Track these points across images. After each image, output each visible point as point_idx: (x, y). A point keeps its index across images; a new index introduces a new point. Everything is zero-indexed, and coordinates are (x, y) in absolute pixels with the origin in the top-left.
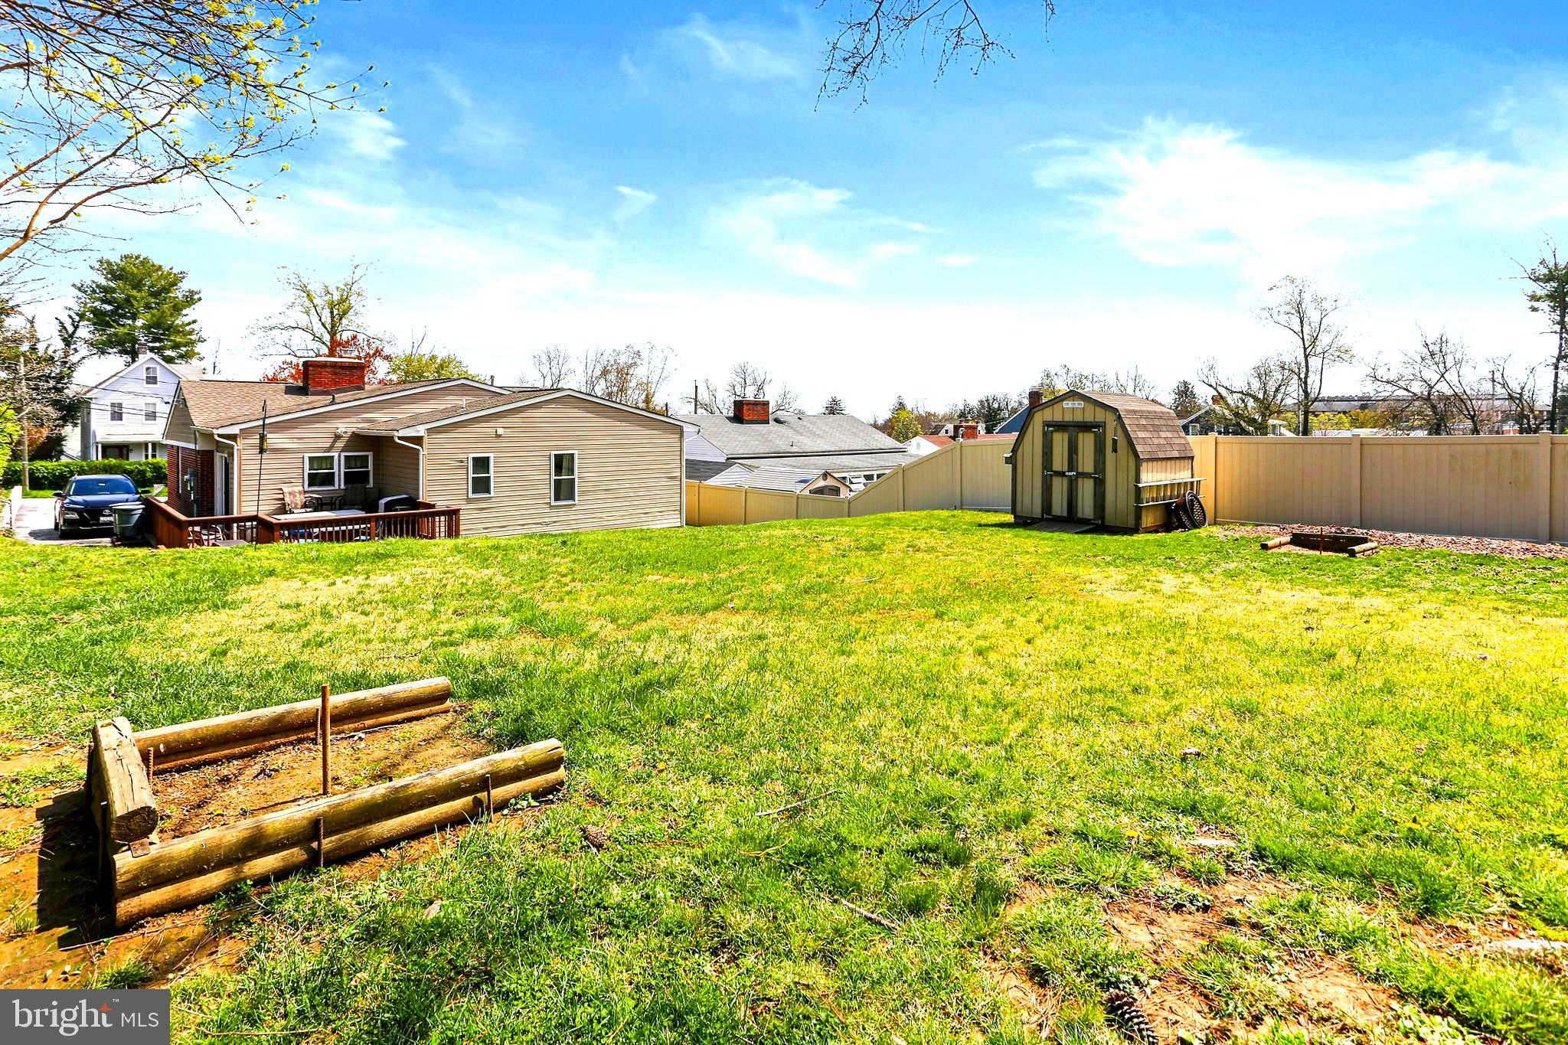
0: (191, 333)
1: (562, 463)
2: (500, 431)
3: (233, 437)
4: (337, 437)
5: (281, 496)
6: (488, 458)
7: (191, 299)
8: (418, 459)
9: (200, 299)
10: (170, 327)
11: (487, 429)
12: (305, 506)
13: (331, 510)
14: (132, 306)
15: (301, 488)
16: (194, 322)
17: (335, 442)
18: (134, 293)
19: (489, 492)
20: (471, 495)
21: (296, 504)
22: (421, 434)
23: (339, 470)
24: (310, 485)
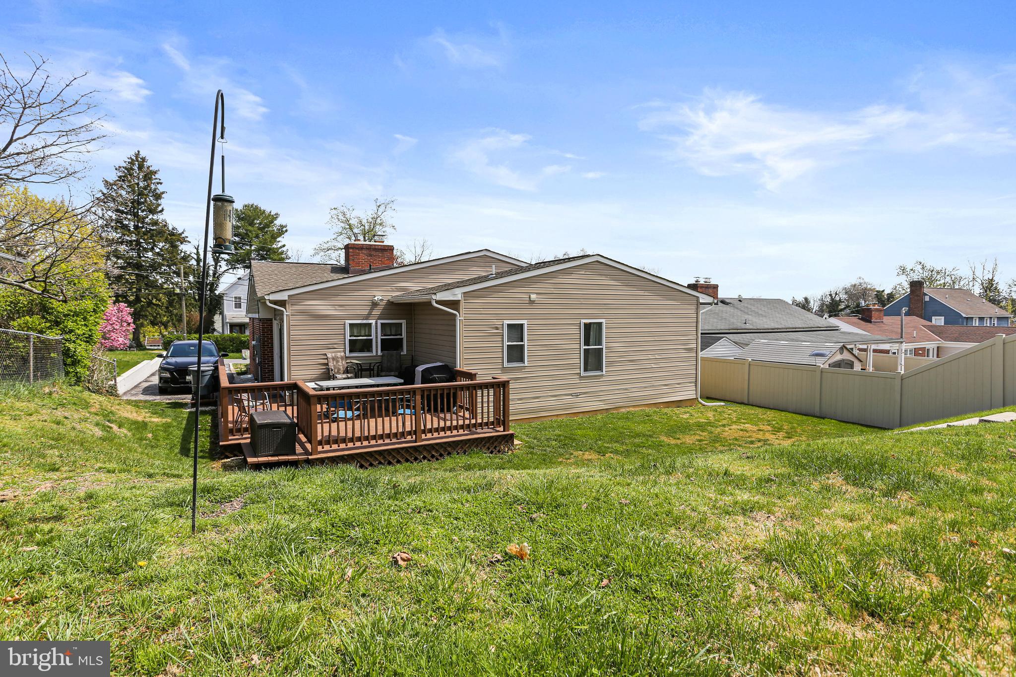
0: (282, 253)
1: (592, 332)
2: (533, 297)
3: (282, 303)
4: (374, 304)
5: (325, 361)
6: (522, 325)
7: (282, 231)
8: (455, 326)
9: (286, 231)
10: (270, 249)
11: (520, 294)
12: (347, 371)
13: (370, 376)
14: (249, 236)
15: (343, 354)
16: (284, 246)
17: (372, 309)
18: (250, 228)
19: (522, 360)
20: (506, 364)
21: (339, 369)
22: (459, 297)
23: (376, 336)
24: (351, 351)
